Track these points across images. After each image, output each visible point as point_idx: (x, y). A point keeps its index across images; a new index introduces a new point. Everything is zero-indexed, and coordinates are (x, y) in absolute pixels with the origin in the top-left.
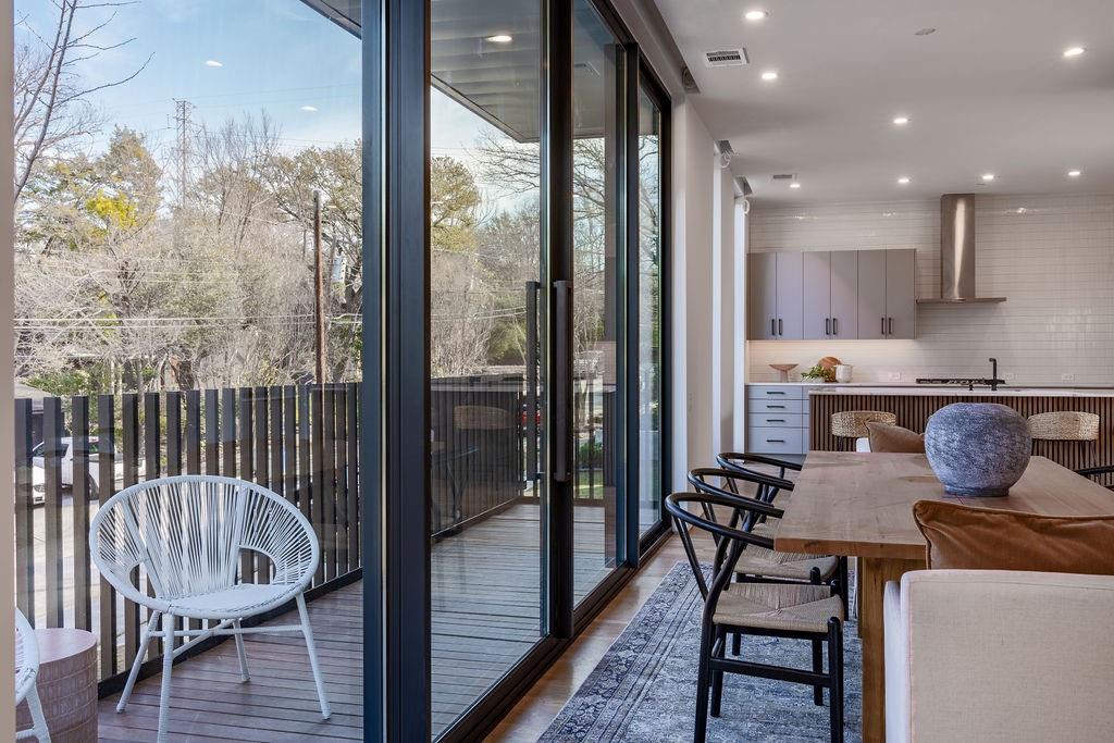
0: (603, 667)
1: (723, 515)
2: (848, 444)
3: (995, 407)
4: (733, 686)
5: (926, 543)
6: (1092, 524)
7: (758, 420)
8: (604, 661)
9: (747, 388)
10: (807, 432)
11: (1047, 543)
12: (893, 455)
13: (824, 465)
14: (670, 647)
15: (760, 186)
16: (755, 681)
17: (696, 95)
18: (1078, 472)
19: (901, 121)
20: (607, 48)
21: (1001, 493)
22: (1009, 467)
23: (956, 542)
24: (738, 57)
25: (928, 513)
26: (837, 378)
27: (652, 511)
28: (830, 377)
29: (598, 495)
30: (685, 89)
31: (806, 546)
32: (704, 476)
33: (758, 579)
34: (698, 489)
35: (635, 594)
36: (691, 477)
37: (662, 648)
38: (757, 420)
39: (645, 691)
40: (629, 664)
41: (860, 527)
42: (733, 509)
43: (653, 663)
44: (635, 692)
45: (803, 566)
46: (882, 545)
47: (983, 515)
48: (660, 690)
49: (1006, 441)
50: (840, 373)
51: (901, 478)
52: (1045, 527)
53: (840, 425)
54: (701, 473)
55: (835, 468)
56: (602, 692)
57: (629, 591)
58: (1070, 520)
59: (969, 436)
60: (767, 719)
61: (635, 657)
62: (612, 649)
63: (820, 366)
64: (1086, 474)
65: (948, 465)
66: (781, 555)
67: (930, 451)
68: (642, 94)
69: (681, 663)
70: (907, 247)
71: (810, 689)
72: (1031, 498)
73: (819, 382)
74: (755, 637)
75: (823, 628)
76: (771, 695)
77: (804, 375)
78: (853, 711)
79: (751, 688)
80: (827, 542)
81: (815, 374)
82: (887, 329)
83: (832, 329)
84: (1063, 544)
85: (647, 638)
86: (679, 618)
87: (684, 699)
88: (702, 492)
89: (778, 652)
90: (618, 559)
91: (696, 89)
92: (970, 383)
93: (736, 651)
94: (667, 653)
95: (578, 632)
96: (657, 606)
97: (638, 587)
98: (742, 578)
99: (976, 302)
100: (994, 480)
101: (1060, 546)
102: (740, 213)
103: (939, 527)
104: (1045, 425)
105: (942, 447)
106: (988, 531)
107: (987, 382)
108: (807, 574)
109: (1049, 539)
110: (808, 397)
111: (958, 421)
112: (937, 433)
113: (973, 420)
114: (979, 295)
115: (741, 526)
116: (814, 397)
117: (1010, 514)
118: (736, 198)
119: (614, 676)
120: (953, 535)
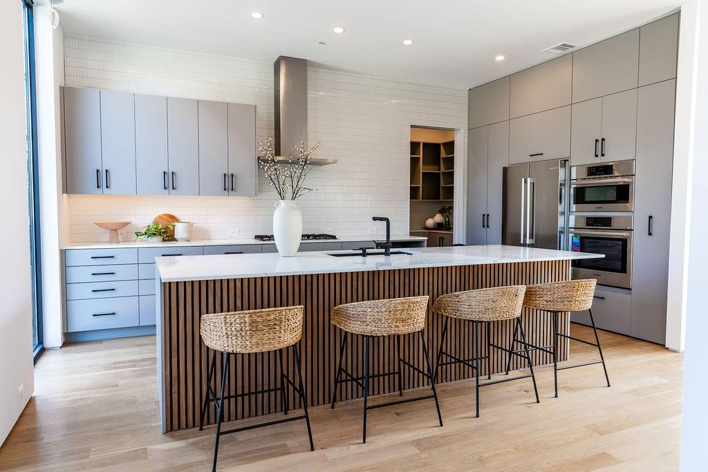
7: (80, 291)
9: (63, 254)
26: (177, 236)
28: (168, 235)
50: (180, 231)
73: (156, 242)
77: (138, 234)
81: (150, 233)
82: (230, 186)
83: (170, 182)
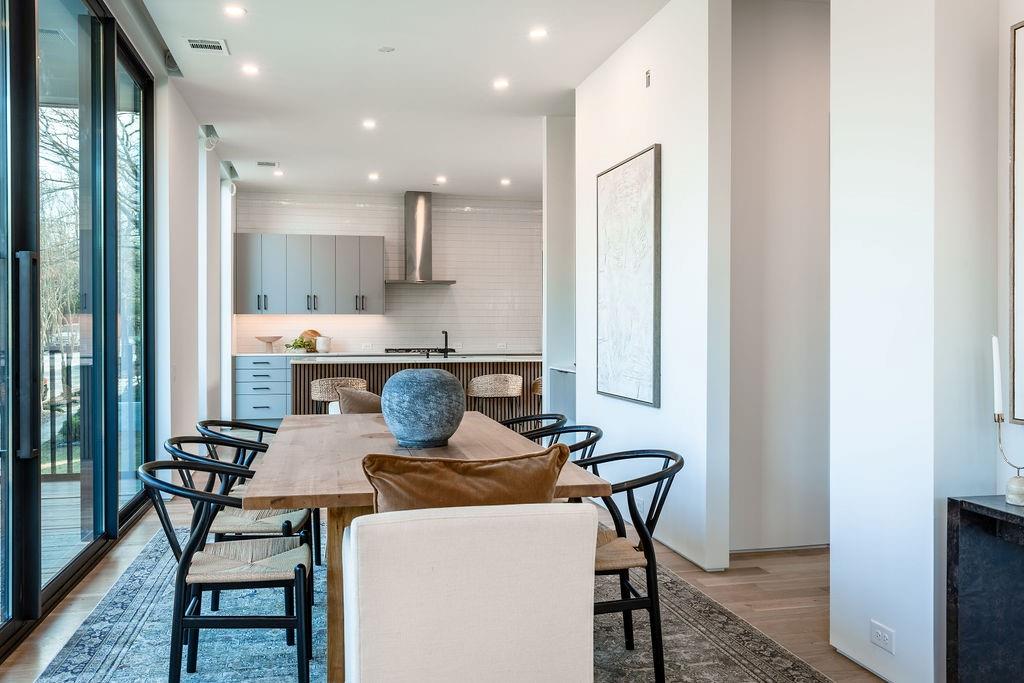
0: (75, 643)
1: (200, 480)
2: (321, 408)
3: (438, 372)
4: (210, 640)
5: (373, 491)
6: (500, 464)
7: (245, 389)
8: (76, 636)
9: (234, 359)
10: (290, 398)
11: (467, 483)
12: (359, 416)
13: (299, 428)
14: (148, 612)
15: (247, 172)
16: (232, 633)
17: (180, 78)
18: (501, 423)
19: (369, 124)
20: (81, 19)
21: (441, 444)
22: (448, 421)
23: (396, 488)
24: (220, 48)
25: (376, 465)
26: (318, 348)
27: (134, 481)
28: (311, 348)
29: (77, 470)
30: (169, 71)
31: (272, 503)
32: (182, 445)
33: (239, 537)
34: (175, 458)
35: (114, 564)
36: (168, 446)
37: (139, 614)
38: (243, 388)
39: (119, 659)
40: (103, 635)
41: (322, 481)
42: (209, 473)
43: (130, 630)
44: (108, 662)
45: (275, 520)
46: (339, 496)
47: (419, 463)
48: (136, 656)
49: (445, 400)
50: (320, 345)
51: (363, 436)
52: (467, 470)
53: (318, 390)
54: (179, 441)
55: (307, 430)
56: (71, 668)
57: (108, 562)
58: (485, 463)
59: (417, 397)
60: (243, 666)
61: (111, 628)
62: (85, 623)
63: (302, 338)
64: (507, 424)
65: (400, 422)
66: (256, 513)
67: (385, 411)
68: (120, 70)
69: (159, 626)
70: (378, 234)
71: (283, 632)
72: (464, 446)
73: (301, 352)
74: (234, 591)
75: (291, 575)
76: (246, 643)
77: (288, 346)
78: (320, 646)
79: (228, 639)
80: (291, 498)
81: (297, 345)
82: (361, 305)
83: (312, 305)
84: (480, 483)
85: (124, 606)
86: (159, 583)
87: (159, 661)
88: (180, 460)
89: (256, 601)
90: (95, 532)
91: (179, 72)
92: (427, 352)
93: (215, 607)
94: (145, 618)
95: (47, 612)
96: (137, 574)
97: (117, 558)
98: (220, 537)
99: (433, 284)
100: (436, 433)
101: (477, 484)
102: (227, 196)
103: (384, 476)
104: (483, 386)
105: (395, 407)
106: (423, 476)
107: (441, 351)
108: (280, 528)
109: (469, 479)
110: (289, 366)
111: (408, 385)
112: (392, 396)
113: (419, 383)
114: (434, 278)
115: (217, 489)
116: (295, 366)
117: (440, 461)
118: (222, 180)
119: (86, 650)
120: (395, 482)
